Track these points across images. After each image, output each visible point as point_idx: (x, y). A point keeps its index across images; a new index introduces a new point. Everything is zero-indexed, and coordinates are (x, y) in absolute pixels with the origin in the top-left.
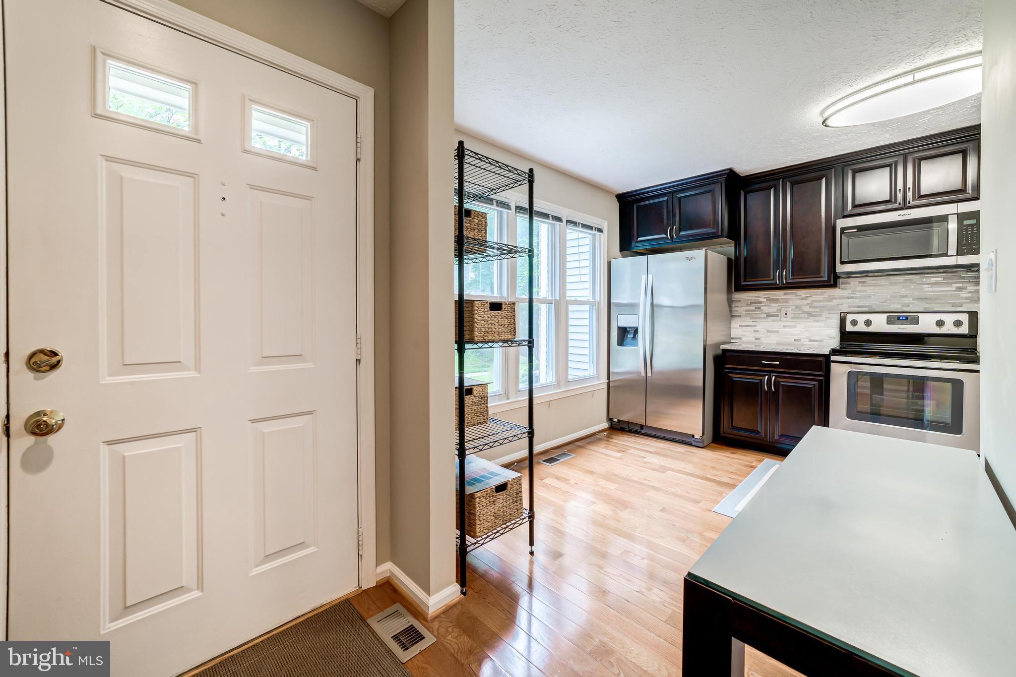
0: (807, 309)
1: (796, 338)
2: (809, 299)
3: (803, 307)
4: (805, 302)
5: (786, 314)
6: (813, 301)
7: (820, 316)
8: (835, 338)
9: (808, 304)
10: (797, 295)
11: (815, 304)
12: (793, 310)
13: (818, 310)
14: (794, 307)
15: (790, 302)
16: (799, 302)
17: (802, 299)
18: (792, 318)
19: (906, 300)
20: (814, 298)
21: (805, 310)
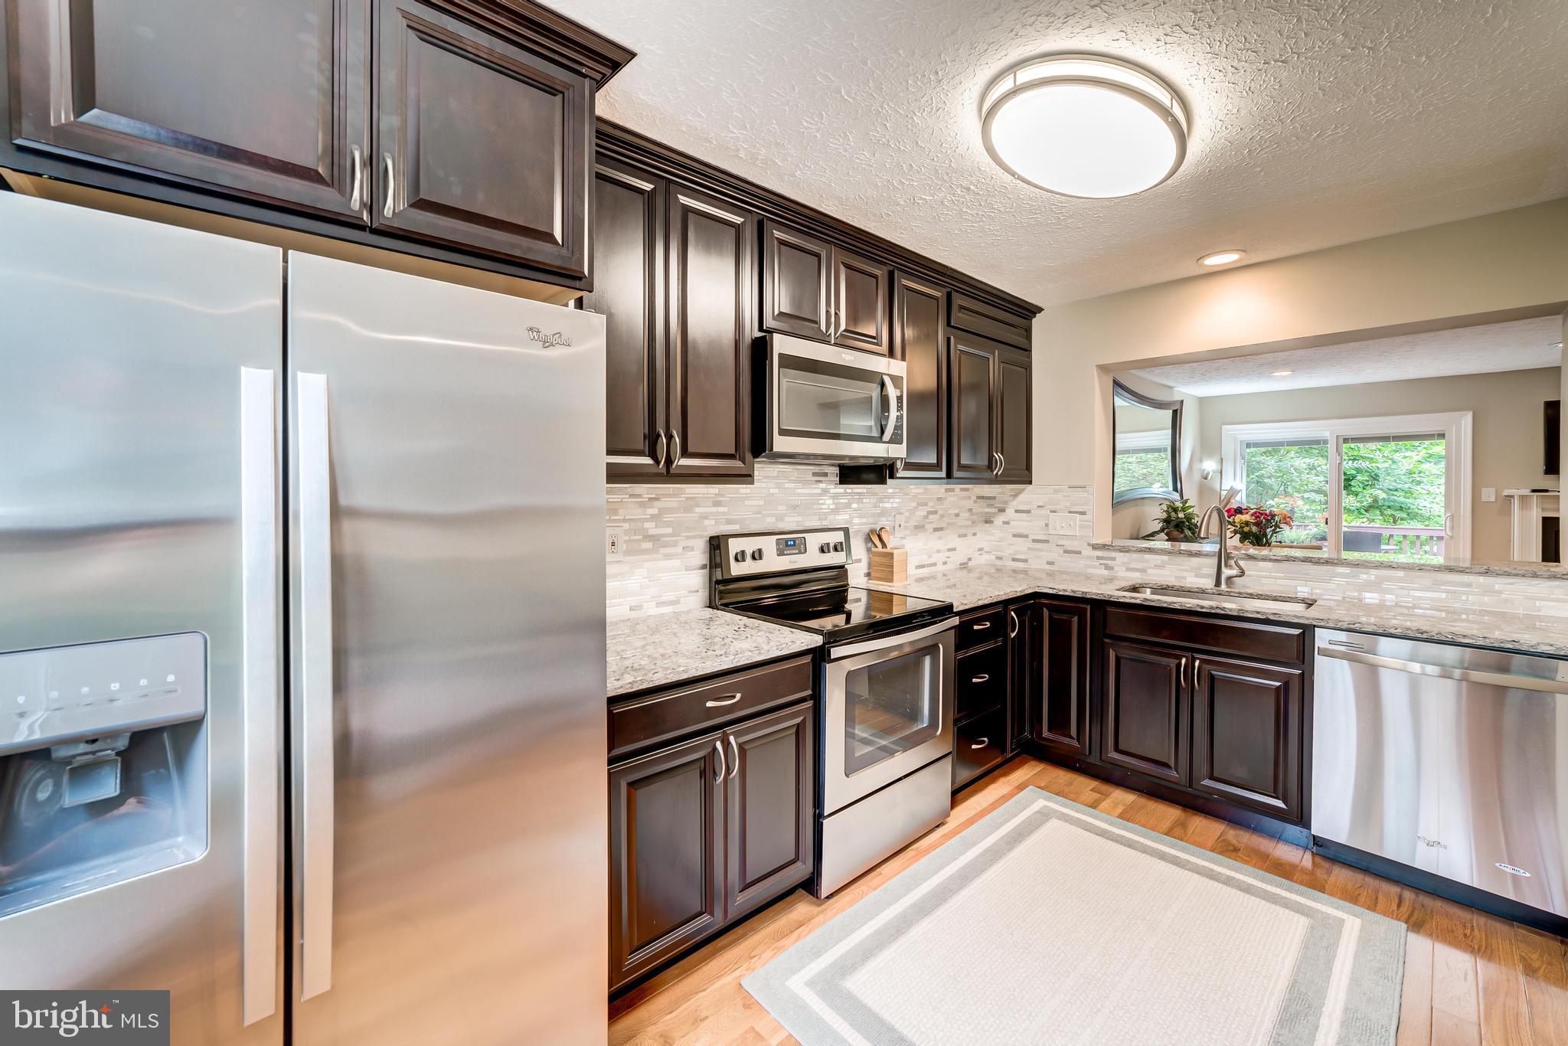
0: (651, 528)
1: (632, 601)
2: (657, 504)
3: (647, 525)
4: (650, 511)
5: (613, 544)
6: (662, 511)
7: (675, 545)
8: (698, 591)
9: (653, 517)
10: (632, 496)
11: (668, 518)
12: (626, 532)
13: (669, 530)
14: (626, 526)
15: (621, 511)
16: (636, 513)
17: (642, 505)
18: (628, 553)
19: (782, 508)
20: (665, 503)
21: (652, 532)
